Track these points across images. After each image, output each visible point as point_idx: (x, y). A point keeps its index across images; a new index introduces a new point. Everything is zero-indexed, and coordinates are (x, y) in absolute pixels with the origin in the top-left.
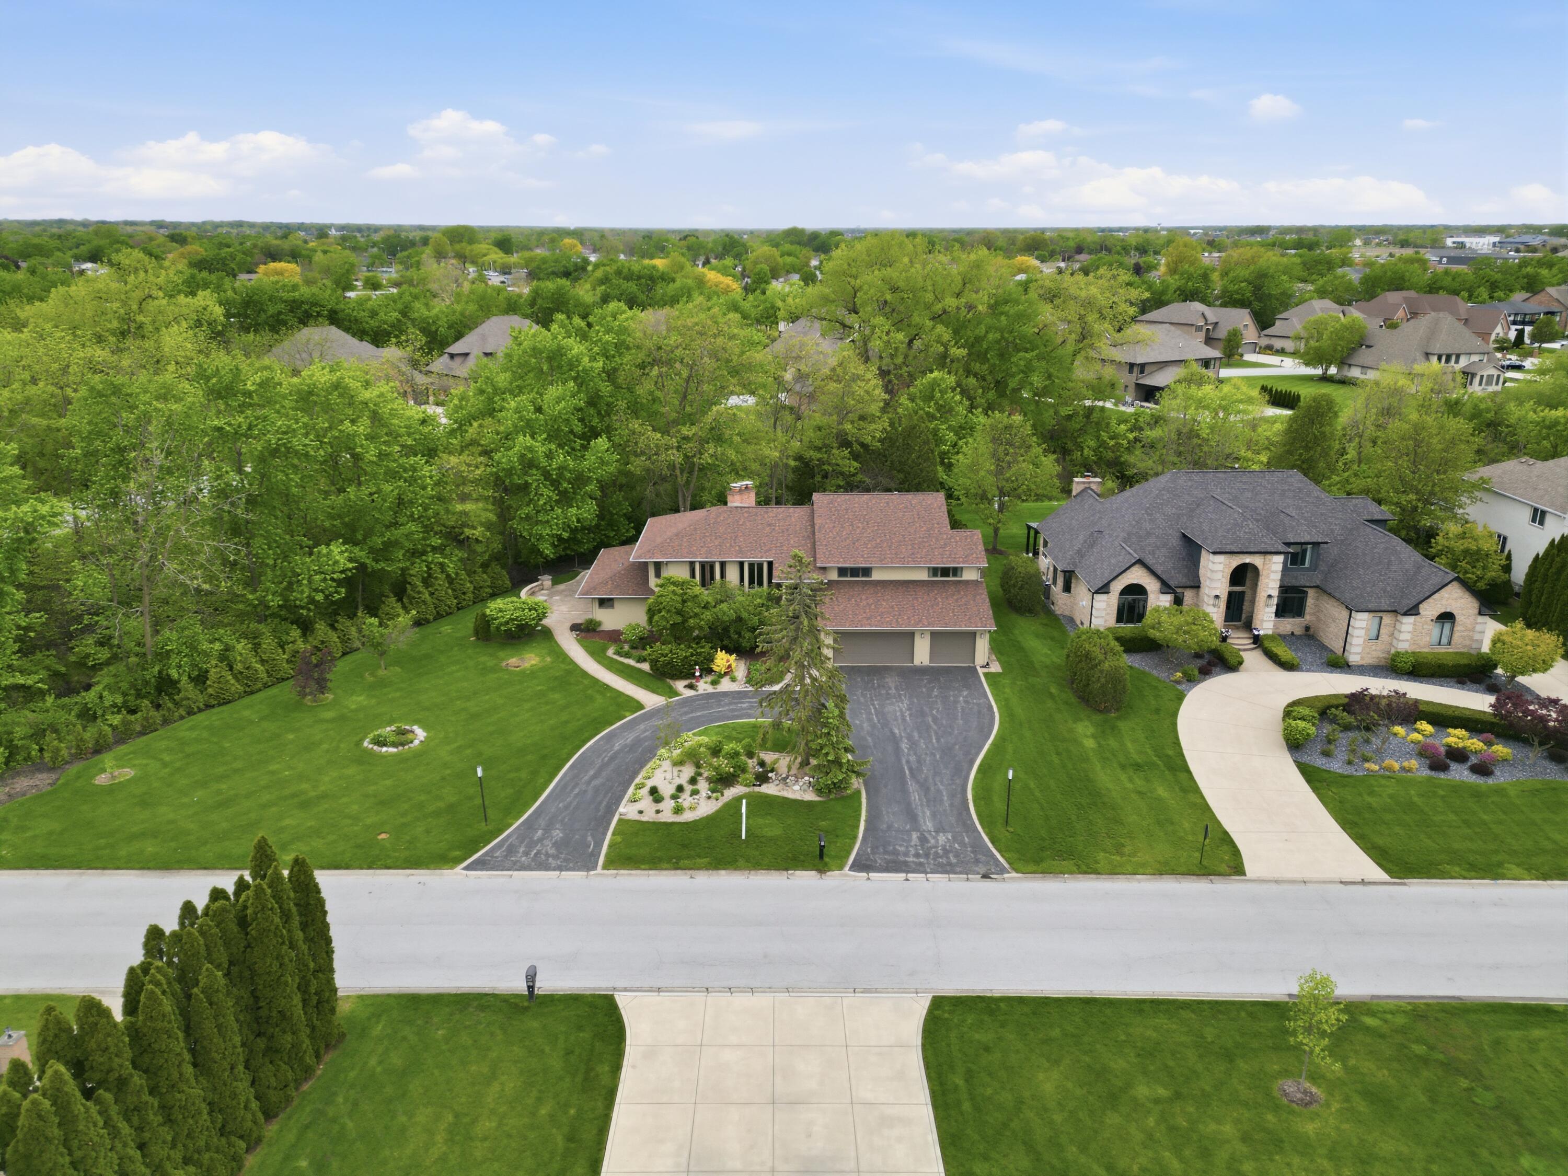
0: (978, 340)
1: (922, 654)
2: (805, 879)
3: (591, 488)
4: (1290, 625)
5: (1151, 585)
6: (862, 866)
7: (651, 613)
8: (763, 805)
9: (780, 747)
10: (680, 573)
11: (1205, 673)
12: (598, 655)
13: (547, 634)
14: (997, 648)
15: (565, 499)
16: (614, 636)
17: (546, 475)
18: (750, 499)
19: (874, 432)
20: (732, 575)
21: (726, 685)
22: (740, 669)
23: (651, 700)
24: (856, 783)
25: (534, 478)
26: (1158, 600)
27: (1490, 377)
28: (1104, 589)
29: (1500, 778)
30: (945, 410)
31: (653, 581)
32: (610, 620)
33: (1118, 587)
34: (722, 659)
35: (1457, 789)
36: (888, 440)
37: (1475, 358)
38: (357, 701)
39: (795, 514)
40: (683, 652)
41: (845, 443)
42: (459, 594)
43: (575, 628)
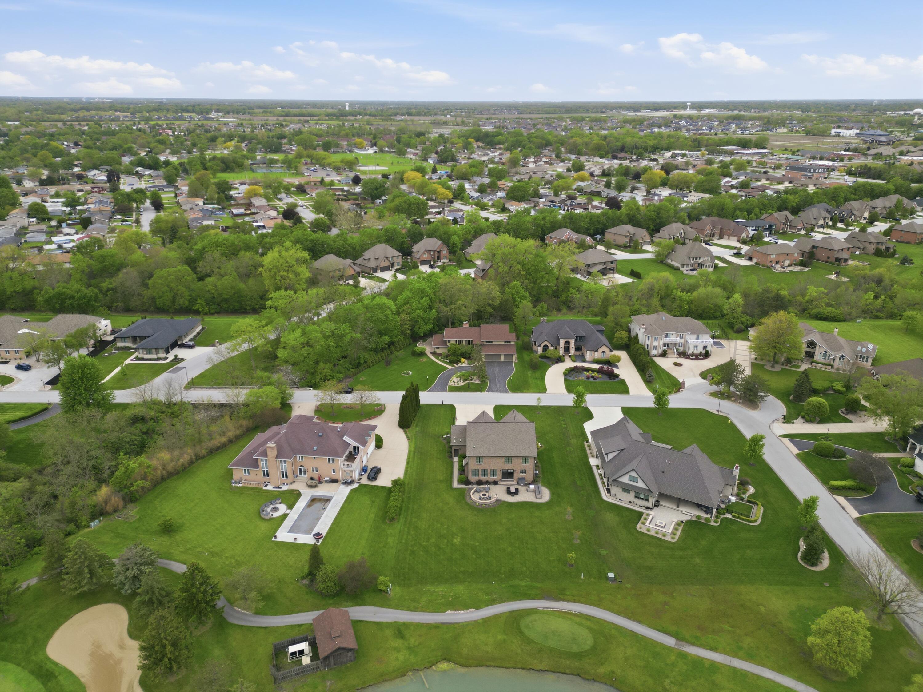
0: (529, 269)
1: (502, 359)
2: (479, 393)
3: (432, 321)
4: (578, 353)
5: (549, 345)
6: (488, 391)
7: (449, 351)
8: (472, 384)
9: (474, 375)
10: (454, 342)
11: (557, 362)
12: (437, 358)
13: (426, 354)
14: (518, 358)
15: (426, 324)
16: (440, 355)
17: (422, 318)
18: (467, 326)
19: (497, 303)
20: (464, 342)
21: (464, 365)
22: (466, 362)
23: (450, 367)
24: (487, 381)
25: (420, 319)
26: (551, 348)
27: (709, 266)
28: (540, 346)
29: (598, 380)
30: (518, 292)
31: (448, 344)
32: (439, 351)
33: (542, 345)
34: (463, 360)
35: (591, 382)
36: (501, 303)
37: (706, 258)
38: (395, 367)
39: (476, 329)
40: (455, 358)
41: (490, 305)
42: (404, 345)
43: (431, 353)
